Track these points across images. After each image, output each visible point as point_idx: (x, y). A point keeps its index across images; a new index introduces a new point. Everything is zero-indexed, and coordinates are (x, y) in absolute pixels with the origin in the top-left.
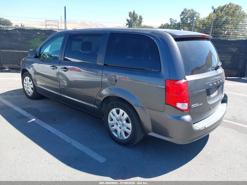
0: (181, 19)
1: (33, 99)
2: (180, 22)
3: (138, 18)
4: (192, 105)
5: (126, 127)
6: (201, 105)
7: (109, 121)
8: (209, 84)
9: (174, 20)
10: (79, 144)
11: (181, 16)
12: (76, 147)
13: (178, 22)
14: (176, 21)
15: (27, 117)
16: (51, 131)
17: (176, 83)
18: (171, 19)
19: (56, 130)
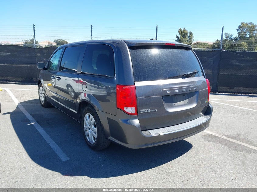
0: (238, 34)
1: (45, 107)
2: (237, 36)
3: (188, 35)
4: (141, 110)
5: (94, 132)
6: (154, 111)
7: (85, 126)
8: (166, 91)
9: (230, 34)
10: (56, 145)
11: (238, 30)
12: (51, 146)
13: (234, 37)
14: (232, 36)
15: (29, 121)
16: (41, 133)
17: (123, 88)
18: (226, 34)
19: (45, 132)
